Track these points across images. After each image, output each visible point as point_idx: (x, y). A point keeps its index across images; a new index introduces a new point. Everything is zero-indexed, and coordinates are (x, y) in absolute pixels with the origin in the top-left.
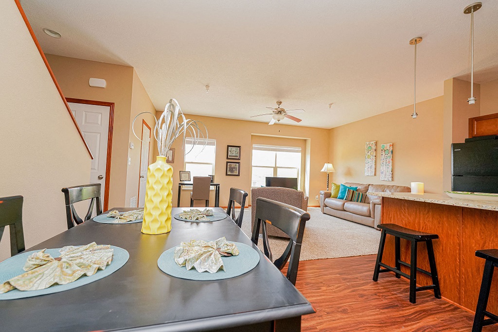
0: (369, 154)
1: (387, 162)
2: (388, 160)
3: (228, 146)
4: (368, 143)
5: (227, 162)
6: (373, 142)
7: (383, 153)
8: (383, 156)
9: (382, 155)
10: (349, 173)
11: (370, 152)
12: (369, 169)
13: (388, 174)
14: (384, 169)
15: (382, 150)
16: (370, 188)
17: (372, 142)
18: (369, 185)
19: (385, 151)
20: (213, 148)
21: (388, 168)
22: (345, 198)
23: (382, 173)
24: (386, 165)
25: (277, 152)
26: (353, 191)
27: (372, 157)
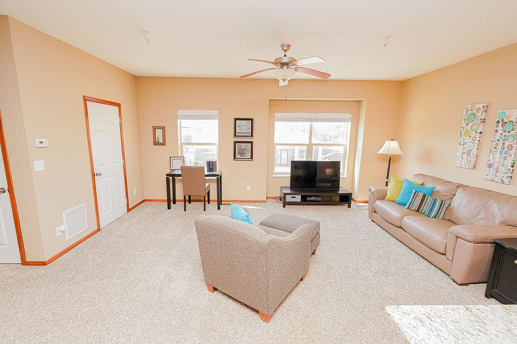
0: (469, 127)
1: (506, 146)
2: (507, 143)
3: (236, 119)
4: (469, 107)
5: (235, 142)
6: (481, 106)
7: (500, 128)
8: (499, 134)
9: (497, 131)
10: (427, 157)
11: (471, 124)
12: (465, 156)
13: (502, 169)
14: (497, 160)
15: (498, 122)
16: (460, 194)
17: (477, 106)
18: (458, 186)
19: (504, 124)
20: (215, 123)
21: (505, 158)
22: (408, 205)
23: (490, 166)
24: (501, 153)
25: (314, 124)
26: (424, 196)
27: (473, 134)
